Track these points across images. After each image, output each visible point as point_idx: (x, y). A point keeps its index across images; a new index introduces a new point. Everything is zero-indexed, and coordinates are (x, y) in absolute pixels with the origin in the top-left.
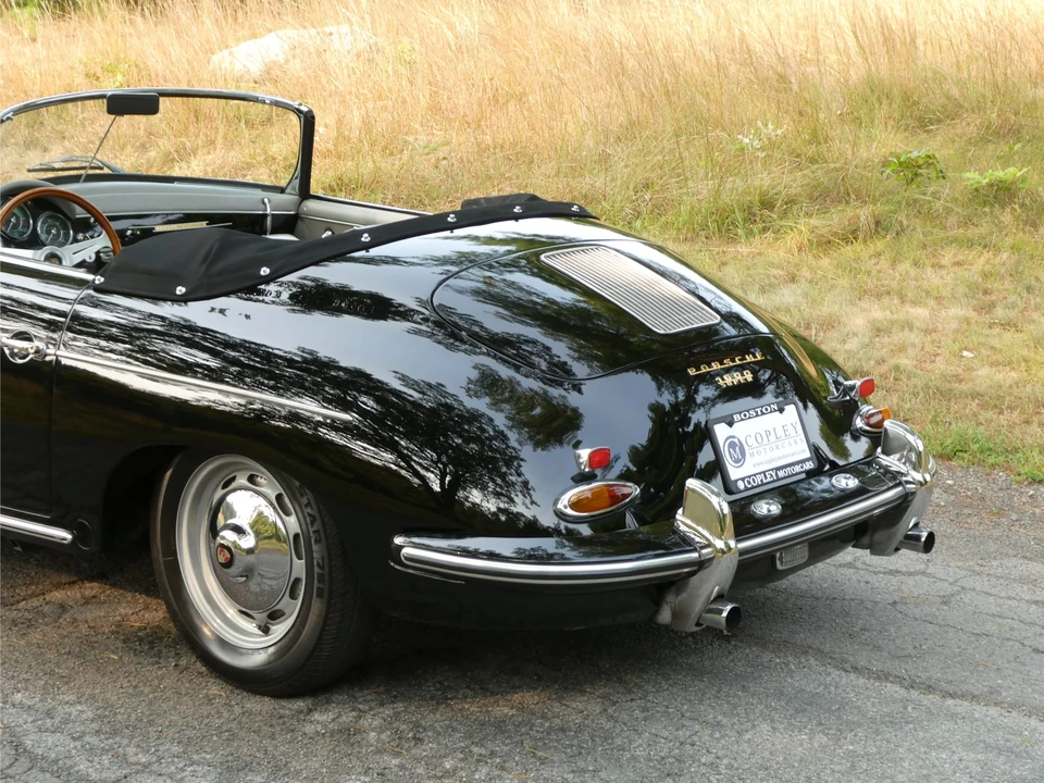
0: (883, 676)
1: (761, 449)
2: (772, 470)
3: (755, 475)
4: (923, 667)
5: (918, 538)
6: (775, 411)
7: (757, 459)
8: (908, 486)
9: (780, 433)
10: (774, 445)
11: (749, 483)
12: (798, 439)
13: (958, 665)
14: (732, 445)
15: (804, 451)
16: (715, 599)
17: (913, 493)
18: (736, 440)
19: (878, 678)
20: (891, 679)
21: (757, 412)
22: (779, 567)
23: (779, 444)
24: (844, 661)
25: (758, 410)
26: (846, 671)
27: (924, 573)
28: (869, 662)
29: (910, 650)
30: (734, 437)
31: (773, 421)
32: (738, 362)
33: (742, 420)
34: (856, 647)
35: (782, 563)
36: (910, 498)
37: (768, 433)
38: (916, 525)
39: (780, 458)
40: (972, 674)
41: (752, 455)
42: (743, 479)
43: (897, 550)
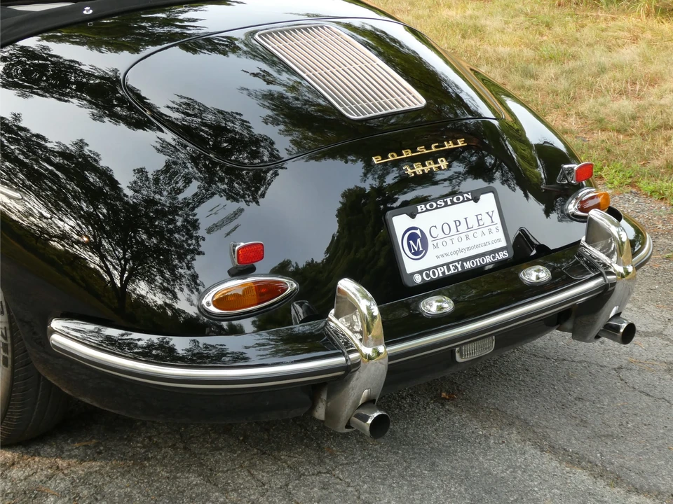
0: (576, 460)
1: (448, 240)
2: (458, 261)
3: (436, 267)
4: (620, 451)
5: (617, 328)
6: (469, 200)
7: (442, 250)
8: (609, 277)
9: (473, 222)
10: (463, 236)
11: (428, 275)
12: (493, 228)
13: (656, 451)
14: (413, 237)
15: (499, 240)
16: (362, 404)
17: (613, 284)
18: (418, 232)
19: (571, 463)
20: (584, 463)
21: (446, 202)
22: (458, 359)
23: (470, 234)
24: (545, 437)
25: (448, 200)
26: (542, 450)
27: (660, 334)
28: (569, 440)
29: (615, 430)
30: (416, 228)
31: (464, 210)
32: (434, 149)
33: (427, 210)
34: (564, 420)
35: (461, 356)
36: (610, 289)
37: (457, 223)
38: (618, 315)
39: (469, 248)
40: (667, 463)
41: (436, 246)
42: (421, 272)
43: (597, 337)
